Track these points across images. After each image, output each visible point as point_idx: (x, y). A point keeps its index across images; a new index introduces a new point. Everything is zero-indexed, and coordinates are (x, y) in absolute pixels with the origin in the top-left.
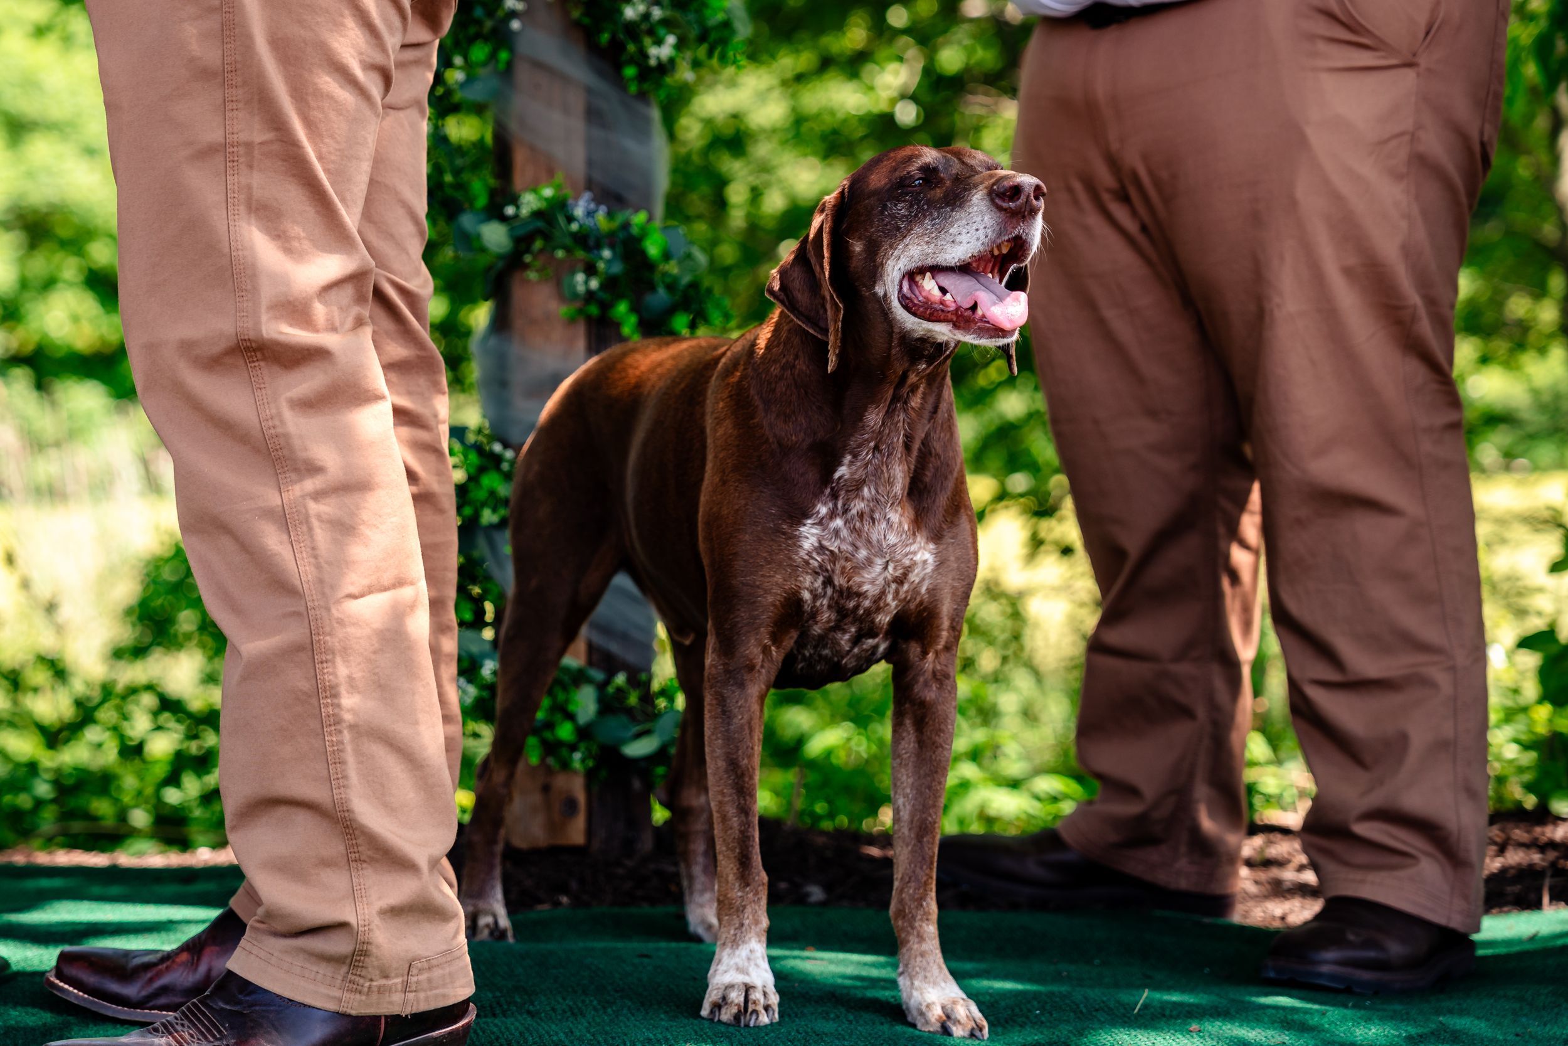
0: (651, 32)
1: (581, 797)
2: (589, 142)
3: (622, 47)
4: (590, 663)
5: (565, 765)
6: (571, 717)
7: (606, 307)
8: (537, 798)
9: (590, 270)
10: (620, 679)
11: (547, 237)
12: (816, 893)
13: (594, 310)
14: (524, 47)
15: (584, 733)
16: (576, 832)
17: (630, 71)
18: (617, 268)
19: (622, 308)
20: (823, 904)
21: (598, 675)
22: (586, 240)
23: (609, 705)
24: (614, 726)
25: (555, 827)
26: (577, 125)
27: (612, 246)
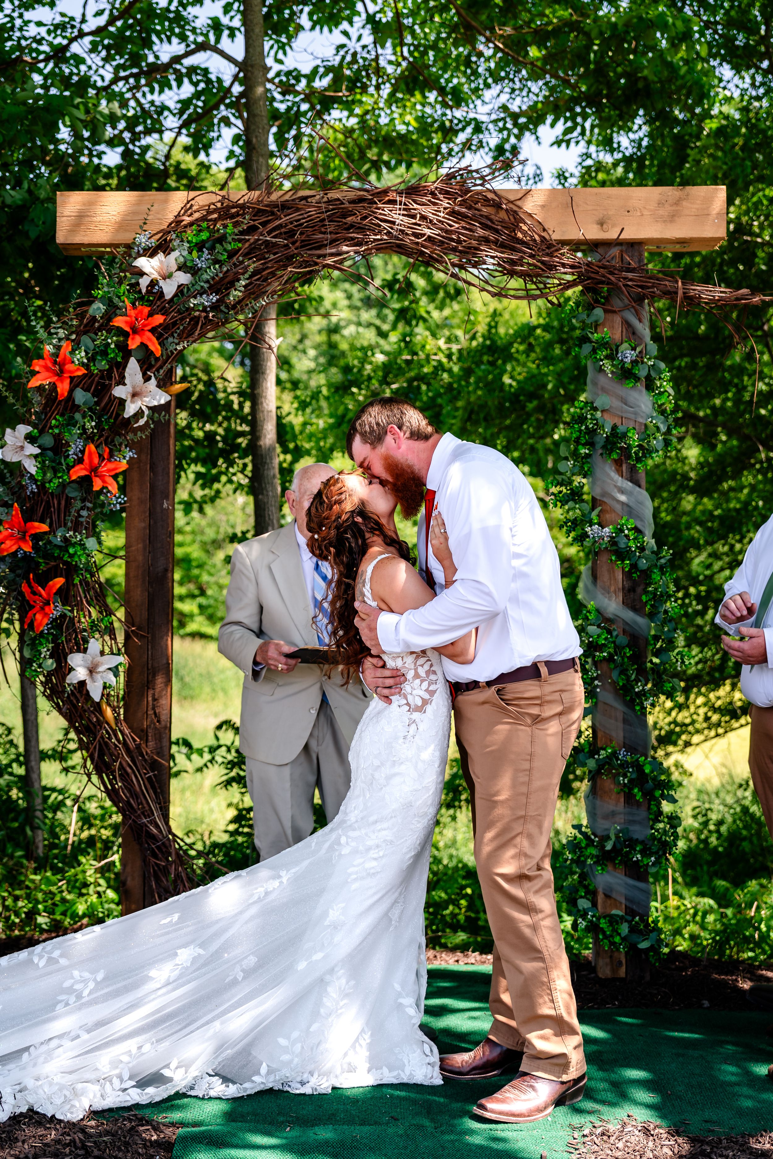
0: (644, 695)
1: (624, 962)
2: (624, 730)
3: (635, 700)
4: (626, 913)
5: (618, 949)
6: (619, 934)
7: (631, 789)
8: (608, 960)
9: (625, 776)
10: (637, 918)
11: (609, 764)
12: (706, 1004)
13: (626, 790)
14: (600, 698)
15: (624, 939)
16: (622, 972)
17: (638, 708)
18: (634, 776)
19: (636, 790)
20: (707, 1008)
21: (629, 918)
22: (624, 765)
23: (633, 930)
24: (634, 938)
25: (614, 970)
26: (620, 725)
27: (632, 767)
